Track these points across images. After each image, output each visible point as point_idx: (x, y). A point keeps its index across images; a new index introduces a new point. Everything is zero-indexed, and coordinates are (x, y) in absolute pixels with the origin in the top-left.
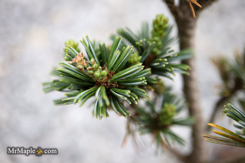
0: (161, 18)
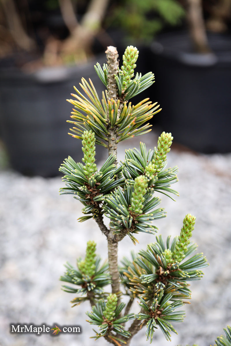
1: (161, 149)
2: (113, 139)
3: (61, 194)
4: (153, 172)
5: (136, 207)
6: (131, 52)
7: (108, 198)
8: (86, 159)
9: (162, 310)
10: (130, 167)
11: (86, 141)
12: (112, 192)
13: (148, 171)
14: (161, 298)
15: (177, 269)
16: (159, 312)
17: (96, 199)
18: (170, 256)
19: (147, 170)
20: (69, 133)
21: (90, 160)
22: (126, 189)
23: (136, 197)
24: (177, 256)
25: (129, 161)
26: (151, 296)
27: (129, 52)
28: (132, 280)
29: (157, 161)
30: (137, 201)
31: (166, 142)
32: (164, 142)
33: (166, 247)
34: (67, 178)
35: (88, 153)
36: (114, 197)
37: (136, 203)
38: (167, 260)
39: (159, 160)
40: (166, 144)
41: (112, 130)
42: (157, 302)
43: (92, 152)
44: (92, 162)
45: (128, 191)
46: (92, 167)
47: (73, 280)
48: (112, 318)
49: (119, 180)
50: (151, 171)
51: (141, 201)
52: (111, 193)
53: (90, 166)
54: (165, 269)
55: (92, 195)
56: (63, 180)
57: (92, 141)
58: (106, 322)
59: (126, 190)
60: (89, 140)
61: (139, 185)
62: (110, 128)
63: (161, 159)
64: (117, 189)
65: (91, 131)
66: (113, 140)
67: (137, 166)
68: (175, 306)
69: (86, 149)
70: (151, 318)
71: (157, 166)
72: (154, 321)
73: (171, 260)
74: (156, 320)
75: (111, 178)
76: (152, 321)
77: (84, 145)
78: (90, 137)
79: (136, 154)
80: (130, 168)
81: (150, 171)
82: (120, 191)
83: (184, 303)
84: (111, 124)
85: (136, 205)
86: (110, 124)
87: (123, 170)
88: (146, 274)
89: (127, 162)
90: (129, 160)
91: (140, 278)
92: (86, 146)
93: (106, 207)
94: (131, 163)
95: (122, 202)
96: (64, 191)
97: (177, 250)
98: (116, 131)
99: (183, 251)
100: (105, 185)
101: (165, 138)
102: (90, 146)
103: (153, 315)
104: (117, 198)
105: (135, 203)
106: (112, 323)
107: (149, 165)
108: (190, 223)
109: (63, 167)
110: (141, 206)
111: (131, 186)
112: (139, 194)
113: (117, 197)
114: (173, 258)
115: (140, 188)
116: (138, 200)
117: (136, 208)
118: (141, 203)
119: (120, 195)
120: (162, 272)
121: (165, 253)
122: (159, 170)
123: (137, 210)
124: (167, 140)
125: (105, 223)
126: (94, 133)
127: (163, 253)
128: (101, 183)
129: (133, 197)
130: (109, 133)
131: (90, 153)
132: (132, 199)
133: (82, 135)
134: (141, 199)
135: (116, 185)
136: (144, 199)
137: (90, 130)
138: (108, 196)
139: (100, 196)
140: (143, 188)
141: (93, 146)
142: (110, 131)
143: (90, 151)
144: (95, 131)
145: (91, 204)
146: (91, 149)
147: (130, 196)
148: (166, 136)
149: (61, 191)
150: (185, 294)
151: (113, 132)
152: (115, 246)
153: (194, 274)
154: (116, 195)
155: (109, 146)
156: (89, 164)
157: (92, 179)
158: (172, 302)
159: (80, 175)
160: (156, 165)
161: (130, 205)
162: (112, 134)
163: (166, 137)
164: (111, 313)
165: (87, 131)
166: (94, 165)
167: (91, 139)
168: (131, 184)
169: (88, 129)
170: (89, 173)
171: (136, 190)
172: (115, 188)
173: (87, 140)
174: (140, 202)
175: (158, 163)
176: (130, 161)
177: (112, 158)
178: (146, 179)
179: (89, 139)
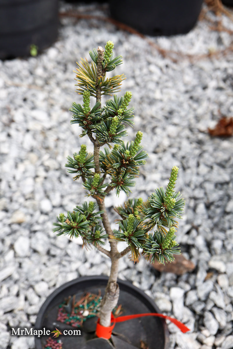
0: (91, 203)
6: (110, 45)
9: (124, 181)
13: (119, 113)
14: (123, 175)
15: (132, 160)
16: (122, 182)
18: (129, 153)
23: (113, 127)
24: (132, 153)
26: (118, 173)
27: (109, 45)
28: (108, 167)
33: (126, 149)
38: (127, 156)
42: (122, 177)
47: (74, 167)
48: (97, 186)
54: (126, 161)
58: (93, 188)
61: (114, 121)
67: (113, 110)
68: (131, 179)
70: (118, 185)
72: (120, 187)
73: (129, 156)
74: (121, 186)
76: (119, 187)
79: (112, 102)
83: (135, 177)
88: (116, 163)
91: (113, 165)
95: (105, 129)
97: (132, 150)
99: (136, 151)
103: (119, 183)
106: (97, 188)
108: (140, 136)
114: (130, 154)
117: (112, 132)
119: (104, 125)
120: (124, 163)
121: (126, 152)
122: (124, 111)
123: (113, 133)
125: (93, 137)
127: (125, 152)
129: (111, 127)
147: (109, 126)
150: (136, 173)
151: (99, 90)
152: (98, 148)
153: (141, 163)
154: (101, 125)
158: (129, 177)
161: (109, 131)
164: (96, 183)
171: (113, 124)
176: (109, 107)
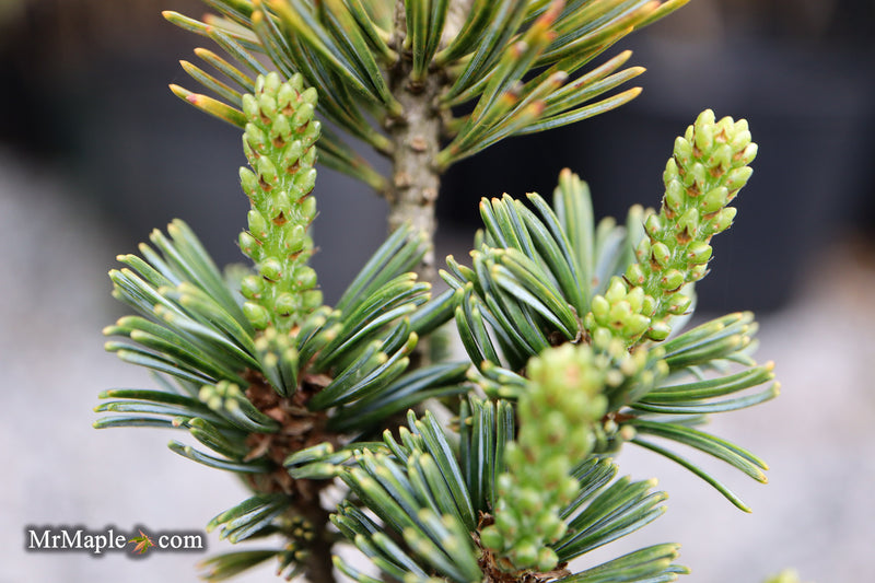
1: (683, 209)
2: (418, 142)
3: (103, 426)
4: (633, 336)
5: (521, 529)
7: (361, 464)
8: (259, 240)
10: (501, 293)
11: (266, 134)
12: (387, 433)
13: (604, 325)
17: (299, 465)
19: (596, 320)
20: (175, 88)
21: (283, 246)
22: (468, 421)
23: (529, 470)
25: (498, 261)
29: (656, 274)
30: (532, 497)
31: (719, 167)
32: (710, 165)
34: (136, 334)
35: (270, 201)
36: (398, 461)
37: (528, 513)
39: (665, 272)
40: (715, 176)
41: (418, 91)
43: (297, 198)
44: (295, 254)
45: (482, 432)
46: (292, 282)
49: (436, 368)
50: (620, 328)
51: (553, 499)
52: (381, 439)
53: (279, 276)
55: (283, 439)
56: (110, 344)
57: (298, 133)
59: (470, 429)
60: (281, 123)
61: (552, 403)
62: (405, 83)
63: (678, 267)
64: (419, 416)
65: (297, 78)
66: (418, 152)
67: (541, 291)
69: (262, 180)
71: (654, 304)
75: (390, 355)
77: (251, 158)
78: (289, 107)
80: (504, 299)
81: (618, 323)
82: (436, 428)
84: (411, 56)
85: (526, 521)
86: (407, 58)
87: (459, 310)
89: (490, 263)
90: (499, 252)
92: (263, 158)
93: (351, 516)
94: (512, 270)
95: (443, 496)
96: (122, 407)
98: (435, 102)
100: (355, 389)
101: (714, 143)
102: (284, 164)
104: (412, 472)
105: (521, 510)
107: (609, 293)
109: (125, 270)
110: (555, 529)
111: (499, 403)
112: (547, 458)
113: (418, 462)
115: (556, 422)
116: (538, 488)
118: (556, 508)
119: (435, 452)
122: (660, 326)
123: (528, 550)
124: (726, 153)
126: (312, 92)
128: (334, 378)
129: (512, 472)
130: (398, 109)
131: (281, 200)
132: (504, 481)
133: (247, 97)
134: (554, 490)
135: (419, 396)
136: (573, 486)
137: (293, 73)
138: (366, 454)
139: (317, 450)
140: (574, 422)
141: (304, 164)
142: (405, 97)
143: (283, 193)
144: (322, 85)
145: (276, 486)
146: (291, 183)
147: (490, 463)
148: (723, 134)
149: (103, 409)
151: (422, 107)
154: (410, 453)
155: (392, 183)
156: (271, 264)
157: (274, 349)
159: (216, 324)
160: (650, 299)
161: (487, 515)
162: (414, 116)
163: (719, 140)
165: (274, 77)
166: (301, 277)
167: (291, 119)
168: (505, 391)
169: (283, 67)
170: (273, 316)
171: (528, 433)
172: (411, 412)
173: (271, 125)
174: (547, 506)
175: (661, 286)
176: (505, 259)
177: (404, 245)
178: (595, 367)
179: (281, 118)
